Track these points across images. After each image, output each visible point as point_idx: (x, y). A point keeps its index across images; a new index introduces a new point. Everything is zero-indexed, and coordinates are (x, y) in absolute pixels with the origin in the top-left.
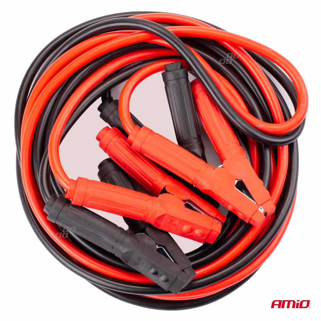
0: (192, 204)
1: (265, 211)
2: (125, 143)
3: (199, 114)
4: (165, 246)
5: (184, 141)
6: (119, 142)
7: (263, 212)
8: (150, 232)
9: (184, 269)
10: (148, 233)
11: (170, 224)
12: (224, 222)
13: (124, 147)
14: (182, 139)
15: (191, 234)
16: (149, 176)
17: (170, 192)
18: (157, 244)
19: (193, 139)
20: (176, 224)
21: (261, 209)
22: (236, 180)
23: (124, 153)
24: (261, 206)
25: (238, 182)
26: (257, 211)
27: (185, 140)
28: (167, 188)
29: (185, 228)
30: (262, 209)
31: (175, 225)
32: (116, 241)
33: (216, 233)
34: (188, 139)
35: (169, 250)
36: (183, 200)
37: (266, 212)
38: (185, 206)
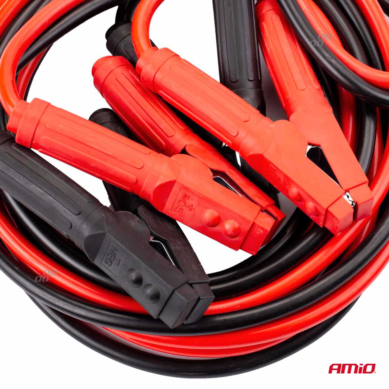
0: (227, 181)
1: (354, 202)
2: (133, 78)
3: (263, 48)
4: (166, 240)
5: (231, 81)
6: (123, 74)
7: (351, 203)
8: (144, 213)
9: (193, 283)
10: (140, 215)
11: (183, 204)
12: (279, 219)
13: (130, 82)
14: (229, 80)
15: (217, 228)
16: (162, 127)
17: (192, 154)
18: (152, 234)
19: (248, 81)
20: (192, 205)
21: (348, 197)
22: (309, 144)
23: (129, 90)
24: (348, 192)
25: (311, 148)
26: (341, 199)
27: (234, 81)
28: (187, 149)
29: (208, 215)
30: (350, 197)
31: (191, 208)
32: (78, 213)
33: (262, 232)
34: (237, 81)
35: (173, 248)
36: (212, 170)
37: (356, 204)
38: (215, 179)
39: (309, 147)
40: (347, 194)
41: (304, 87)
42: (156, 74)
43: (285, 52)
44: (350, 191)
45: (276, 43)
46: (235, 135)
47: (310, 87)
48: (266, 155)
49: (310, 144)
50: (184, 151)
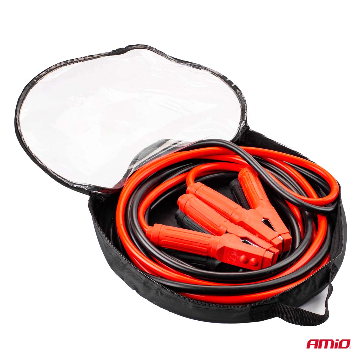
0: (249, 241)
17: (230, 232)
21: (280, 237)
31: (234, 257)
36: (240, 238)
38: (244, 242)
39: (263, 220)
40: (280, 236)
41: (262, 199)
42: (196, 191)
43: (254, 186)
44: (281, 235)
45: (250, 183)
46: (230, 214)
47: (265, 199)
48: (244, 221)
49: (264, 218)
50: (227, 232)
